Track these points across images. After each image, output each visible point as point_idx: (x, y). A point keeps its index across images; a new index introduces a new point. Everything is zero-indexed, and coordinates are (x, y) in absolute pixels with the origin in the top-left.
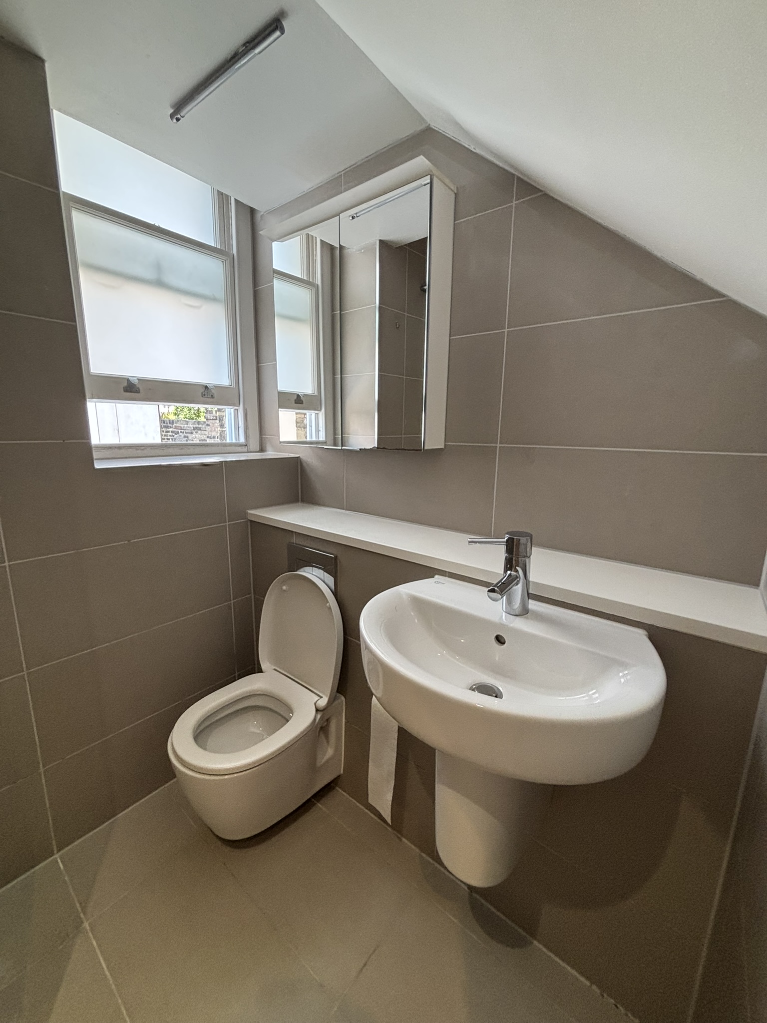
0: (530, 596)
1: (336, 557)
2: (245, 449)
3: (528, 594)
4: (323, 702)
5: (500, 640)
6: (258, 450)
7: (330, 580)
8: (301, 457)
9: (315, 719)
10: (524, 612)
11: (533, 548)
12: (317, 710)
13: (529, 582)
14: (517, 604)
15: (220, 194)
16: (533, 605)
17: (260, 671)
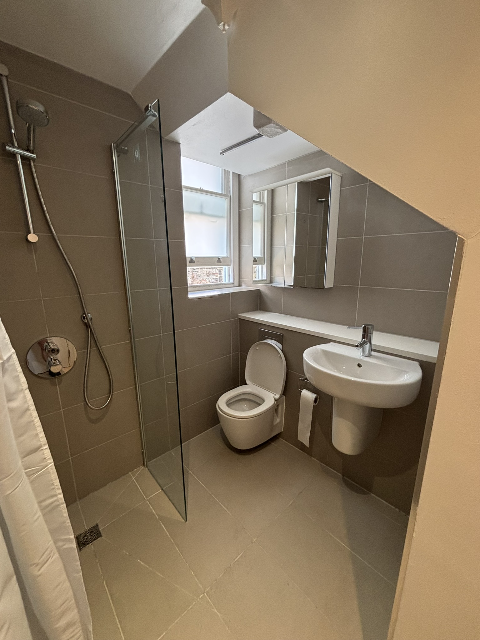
0: (372, 350)
1: (283, 335)
2: (233, 286)
3: (371, 349)
4: (277, 396)
5: (359, 365)
6: (238, 285)
7: (280, 346)
8: (260, 289)
9: (274, 403)
10: (370, 355)
11: (374, 332)
12: (275, 400)
13: (372, 344)
14: (367, 353)
15: (225, 171)
16: (373, 353)
17: (246, 384)
